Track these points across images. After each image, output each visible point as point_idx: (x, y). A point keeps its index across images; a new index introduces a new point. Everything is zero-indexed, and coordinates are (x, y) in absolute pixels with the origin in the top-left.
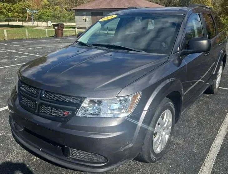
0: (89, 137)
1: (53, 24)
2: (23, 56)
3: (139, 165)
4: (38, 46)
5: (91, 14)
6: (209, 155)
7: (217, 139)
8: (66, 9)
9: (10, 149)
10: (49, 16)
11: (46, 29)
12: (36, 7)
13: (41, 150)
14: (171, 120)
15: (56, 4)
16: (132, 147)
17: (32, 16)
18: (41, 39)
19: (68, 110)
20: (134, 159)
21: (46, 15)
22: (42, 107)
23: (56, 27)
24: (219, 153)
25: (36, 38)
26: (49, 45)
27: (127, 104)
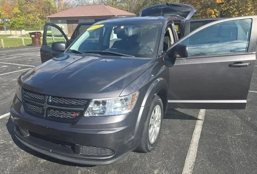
0: (98, 133)
1: (29, 33)
2: (4, 66)
3: (138, 155)
4: (17, 55)
5: (66, 22)
6: (192, 141)
7: (197, 127)
8: (40, 18)
9: (15, 155)
10: (21, 25)
11: (23, 38)
12: (7, 16)
13: (51, 151)
14: (160, 114)
15: (29, 13)
16: (134, 139)
17: (4, 25)
18: (18, 48)
19: (76, 111)
20: (133, 151)
21: (18, 23)
22: (51, 112)
23: (33, 36)
24: (200, 138)
25: (12, 47)
26: (28, 54)
27: (127, 102)
